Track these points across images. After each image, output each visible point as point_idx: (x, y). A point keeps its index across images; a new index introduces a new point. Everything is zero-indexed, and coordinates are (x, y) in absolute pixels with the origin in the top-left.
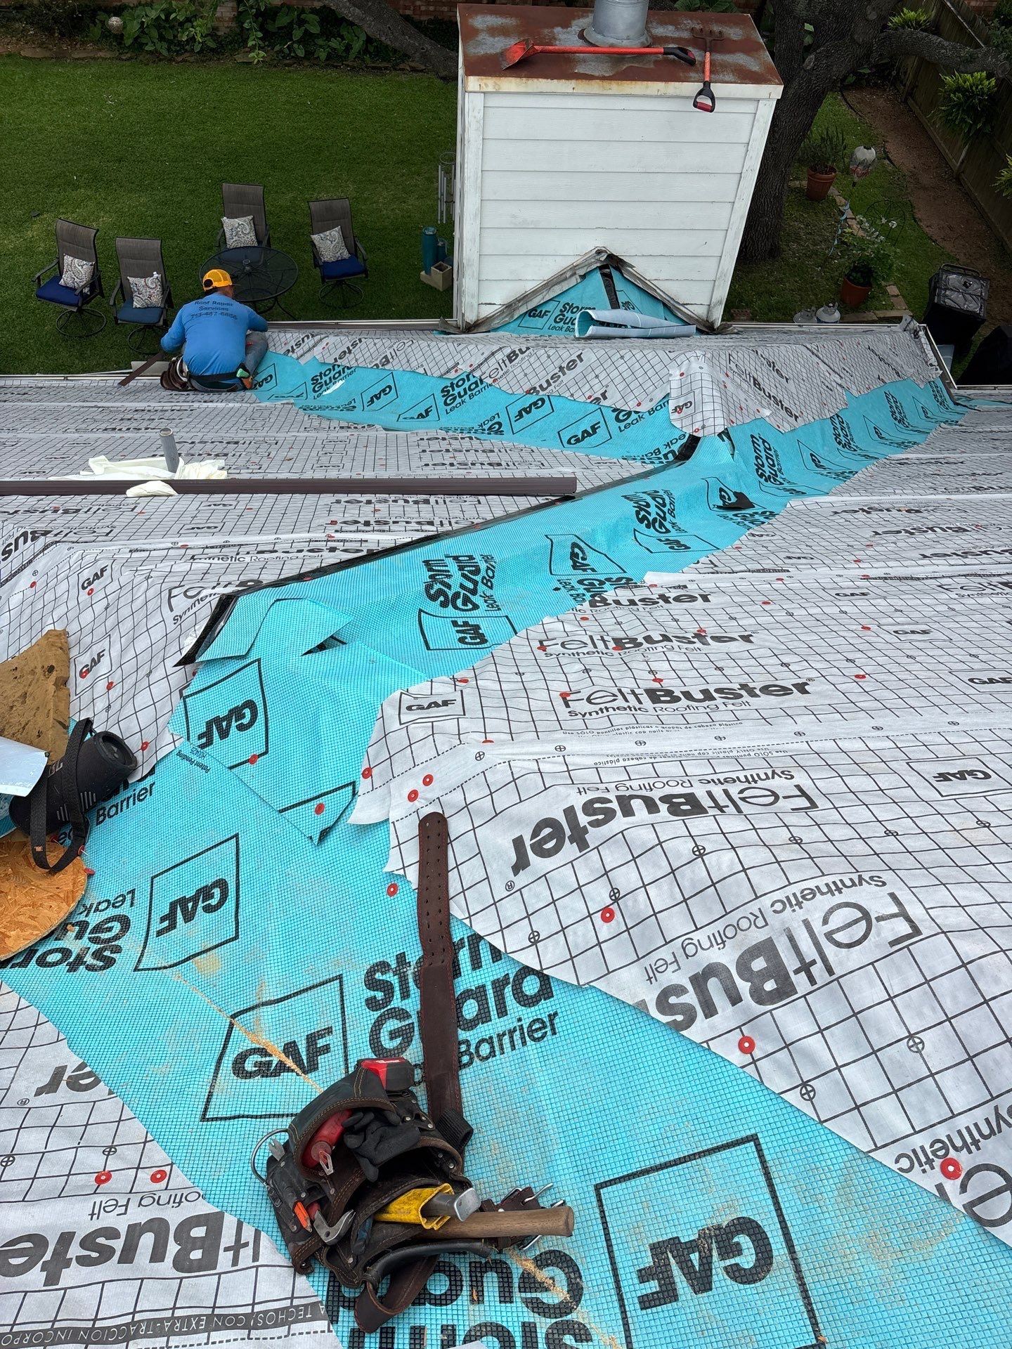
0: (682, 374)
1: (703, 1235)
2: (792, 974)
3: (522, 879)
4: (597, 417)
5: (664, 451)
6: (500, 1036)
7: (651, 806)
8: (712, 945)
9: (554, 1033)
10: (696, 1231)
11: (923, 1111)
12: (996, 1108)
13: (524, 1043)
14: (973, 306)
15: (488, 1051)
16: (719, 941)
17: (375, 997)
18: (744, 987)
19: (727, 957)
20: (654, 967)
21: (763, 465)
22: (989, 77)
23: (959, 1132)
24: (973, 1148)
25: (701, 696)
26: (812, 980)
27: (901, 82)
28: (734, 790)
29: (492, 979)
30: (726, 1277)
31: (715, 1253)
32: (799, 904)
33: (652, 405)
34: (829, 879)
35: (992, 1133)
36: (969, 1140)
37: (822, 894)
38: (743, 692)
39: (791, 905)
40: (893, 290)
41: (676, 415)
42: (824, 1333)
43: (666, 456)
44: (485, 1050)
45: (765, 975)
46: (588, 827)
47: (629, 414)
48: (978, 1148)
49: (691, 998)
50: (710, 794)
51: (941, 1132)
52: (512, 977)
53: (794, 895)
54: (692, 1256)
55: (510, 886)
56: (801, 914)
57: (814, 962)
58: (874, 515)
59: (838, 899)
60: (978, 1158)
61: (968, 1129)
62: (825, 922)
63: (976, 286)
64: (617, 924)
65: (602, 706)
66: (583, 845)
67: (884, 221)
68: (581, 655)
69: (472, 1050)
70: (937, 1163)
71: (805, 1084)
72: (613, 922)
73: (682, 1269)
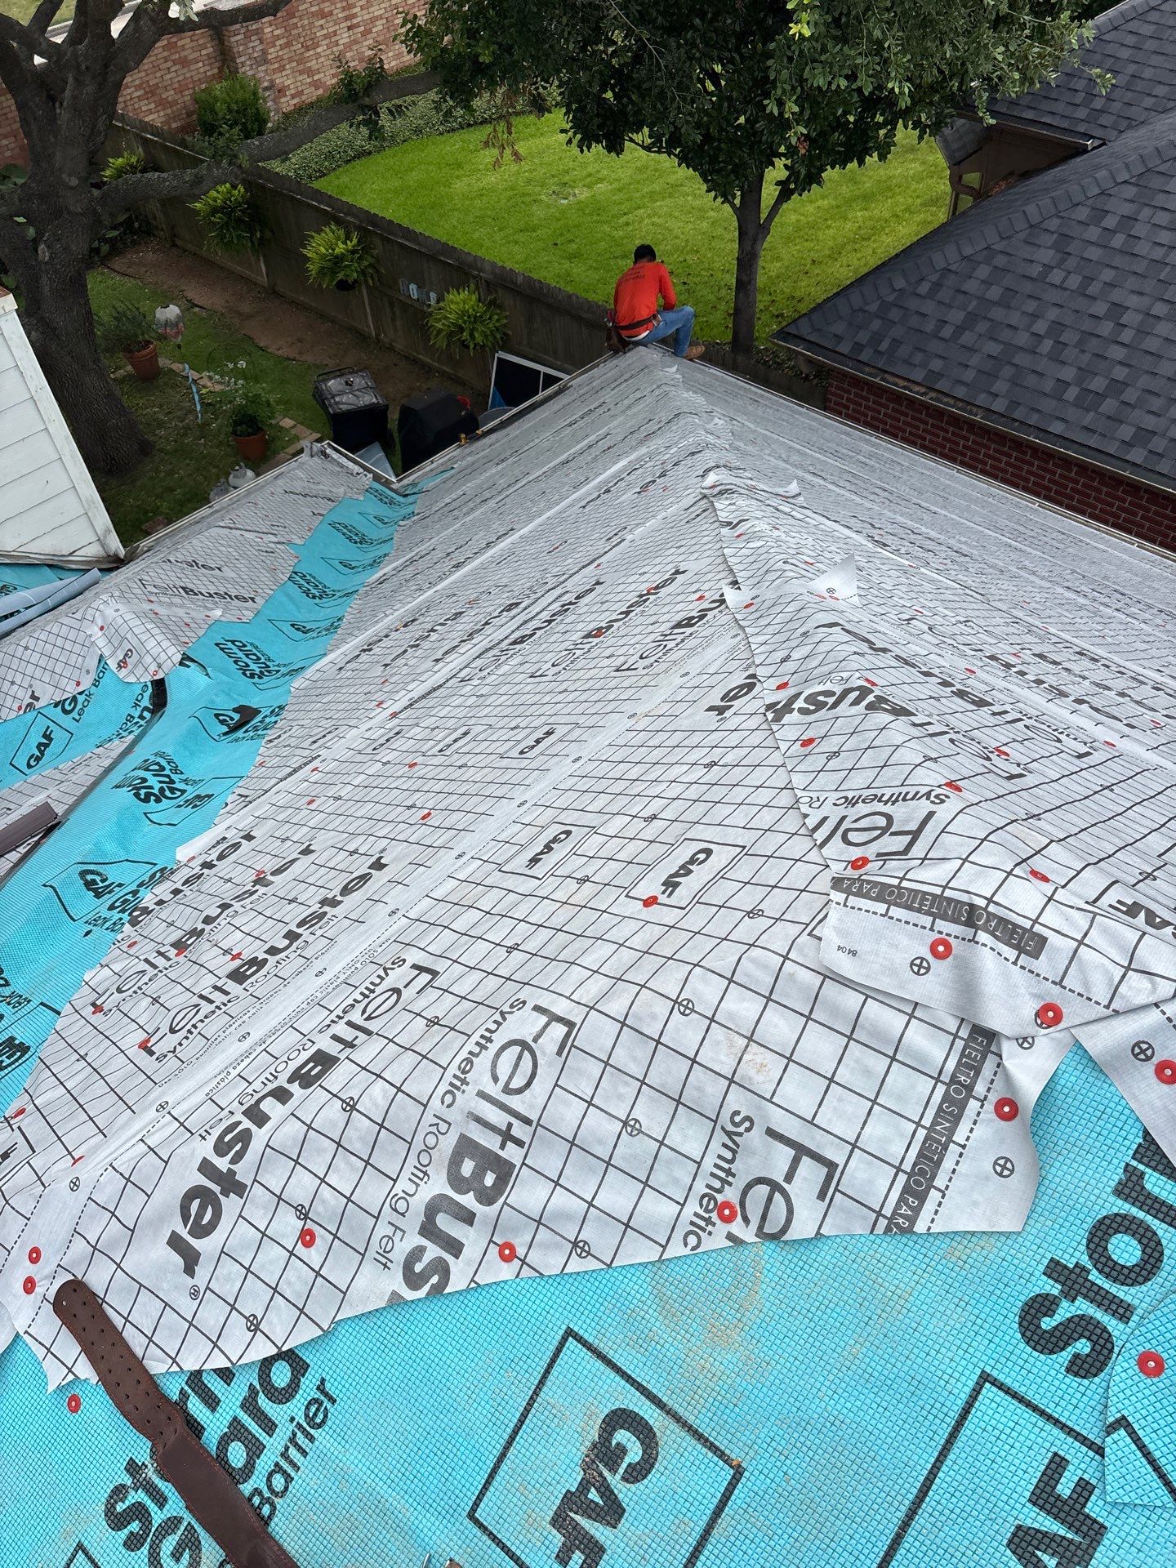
0: (102, 628)
1: (587, 1466)
2: (500, 1152)
3: (202, 1272)
4: (41, 724)
5: (136, 714)
6: (284, 1455)
7: (282, 1095)
8: (417, 1185)
9: (333, 1401)
10: (578, 1469)
11: (676, 1181)
12: (723, 1128)
13: (312, 1439)
14: (368, 399)
15: (283, 1481)
16: (421, 1175)
17: (131, 1533)
18: (468, 1200)
19: (437, 1185)
20: (381, 1252)
21: (247, 665)
22: (234, 187)
23: (713, 1175)
24: (730, 1179)
25: (287, 942)
26: (520, 1143)
27: (157, 228)
28: (356, 1017)
29: (238, 1403)
30: (628, 1485)
31: (606, 1473)
32: (464, 1082)
33: (93, 675)
34: (476, 1038)
35: (734, 1152)
36: (723, 1175)
37: (477, 1055)
38: (326, 909)
39: (458, 1089)
40: (287, 423)
41: (124, 672)
42: (733, 1456)
43: (141, 717)
44: (278, 1482)
45: (479, 1174)
46: (232, 1167)
47: (74, 699)
48: (734, 1175)
49: (433, 1251)
50: (335, 1038)
51: (700, 1188)
52: (256, 1383)
53: (455, 1076)
54: (590, 1496)
55: (194, 1293)
56: (471, 1090)
57: (510, 1125)
58: (376, 650)
59: (493, 1048)
60: (739, 1183)
61: (716, 1166)
62: (495, 1079)
63: (358, 381)
64: (322, 1239)
65: (189, 1027)
66: (239, 1189)
67: (231, 366)
68: (144, 987)
69: (267, 1494)
70: (714, 1216)
71: (575, 1244)
72: (318, 1241)
73: (590, 1517)
